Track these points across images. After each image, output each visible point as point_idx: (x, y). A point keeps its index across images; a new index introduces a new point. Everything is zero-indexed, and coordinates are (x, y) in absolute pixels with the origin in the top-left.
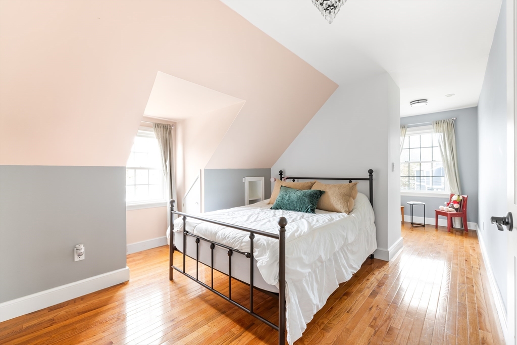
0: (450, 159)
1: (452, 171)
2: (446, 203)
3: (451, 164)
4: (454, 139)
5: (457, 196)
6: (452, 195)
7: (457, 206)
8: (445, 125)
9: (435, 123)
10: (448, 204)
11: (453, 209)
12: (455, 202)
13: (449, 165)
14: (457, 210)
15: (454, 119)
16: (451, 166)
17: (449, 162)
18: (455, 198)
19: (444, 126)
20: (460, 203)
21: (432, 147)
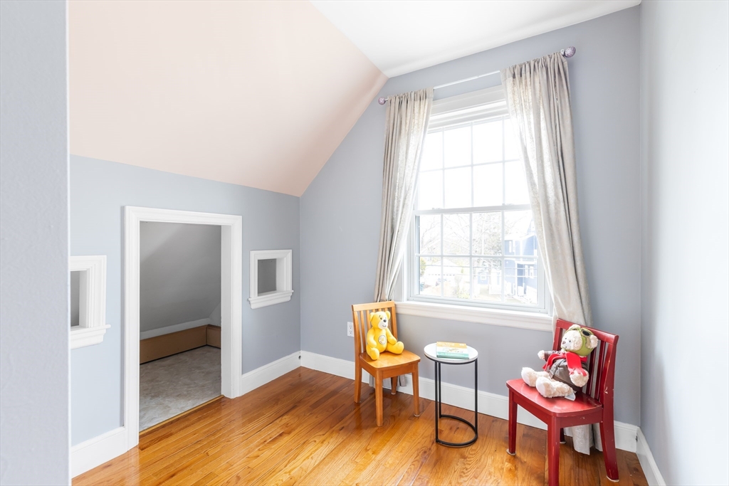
0: (556, 195)
1: (559, 235)
2: (541, 354)
3: (557, 213)
4: (568, 122)
5: (578, 334)
6: (562, 326)
7: (578, 377)
8: (540, 77)
9: (509, 74)
10: (550, 360)
11: (566, 387)
12: (573, 358)
13: (553, 216)
14: (578, 391)
15: (569, 52)
16: (558, 222)
17: (552, 207)
18: (572, 339)
19: (537, 80)
20: (587, 362)
21: (504, 162)
